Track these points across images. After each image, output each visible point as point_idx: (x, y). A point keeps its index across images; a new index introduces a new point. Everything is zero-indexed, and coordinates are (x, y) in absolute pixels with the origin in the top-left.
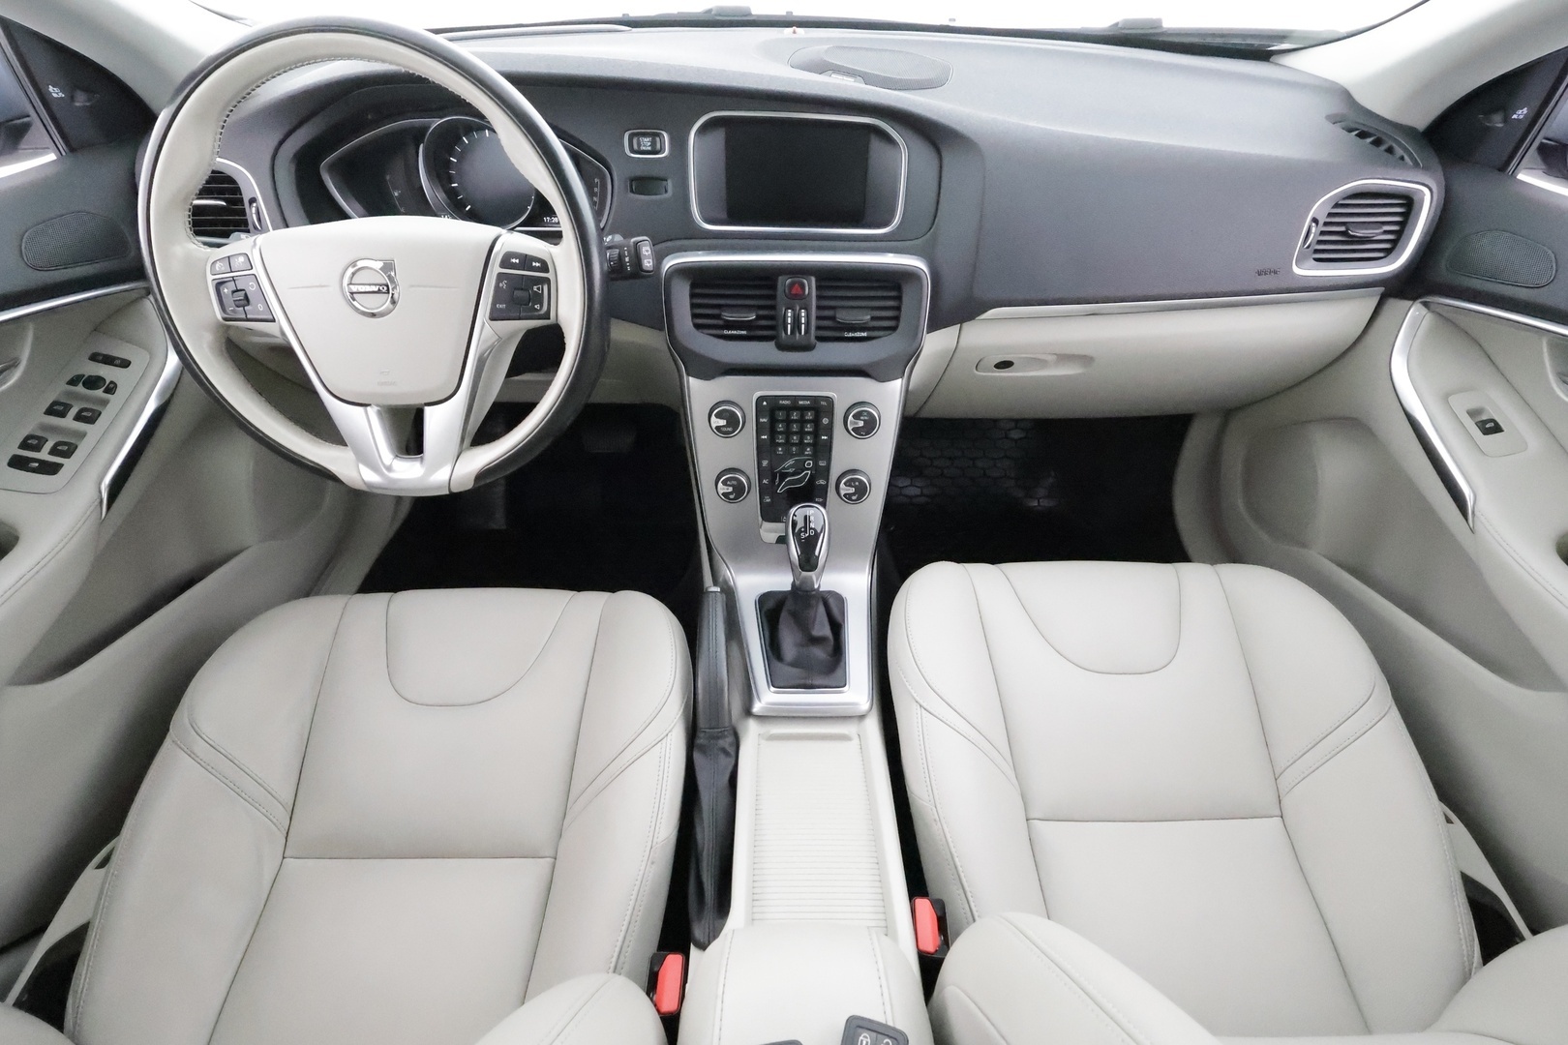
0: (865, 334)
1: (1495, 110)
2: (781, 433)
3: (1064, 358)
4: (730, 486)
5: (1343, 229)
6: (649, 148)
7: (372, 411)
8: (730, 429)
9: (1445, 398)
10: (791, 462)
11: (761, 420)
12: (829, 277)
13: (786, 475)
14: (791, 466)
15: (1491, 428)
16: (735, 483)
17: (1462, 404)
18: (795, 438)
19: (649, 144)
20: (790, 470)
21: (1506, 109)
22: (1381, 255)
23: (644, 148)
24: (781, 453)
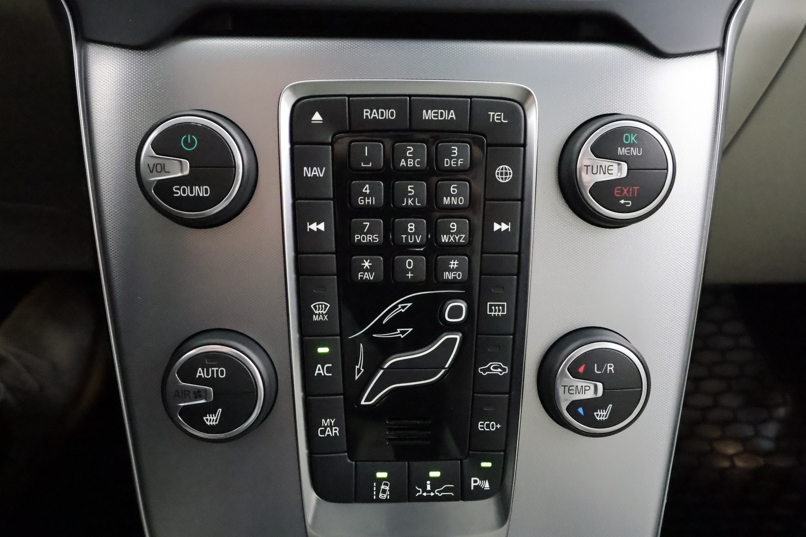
2: (368, 212)
8: (201, 191)
10: (399, 305)
11: (308, 172)
13: (386, 346)
14: (399, 321)
16: (220, 372)
18: (411, 227)
20: (398, 333)
24: (368, 276)
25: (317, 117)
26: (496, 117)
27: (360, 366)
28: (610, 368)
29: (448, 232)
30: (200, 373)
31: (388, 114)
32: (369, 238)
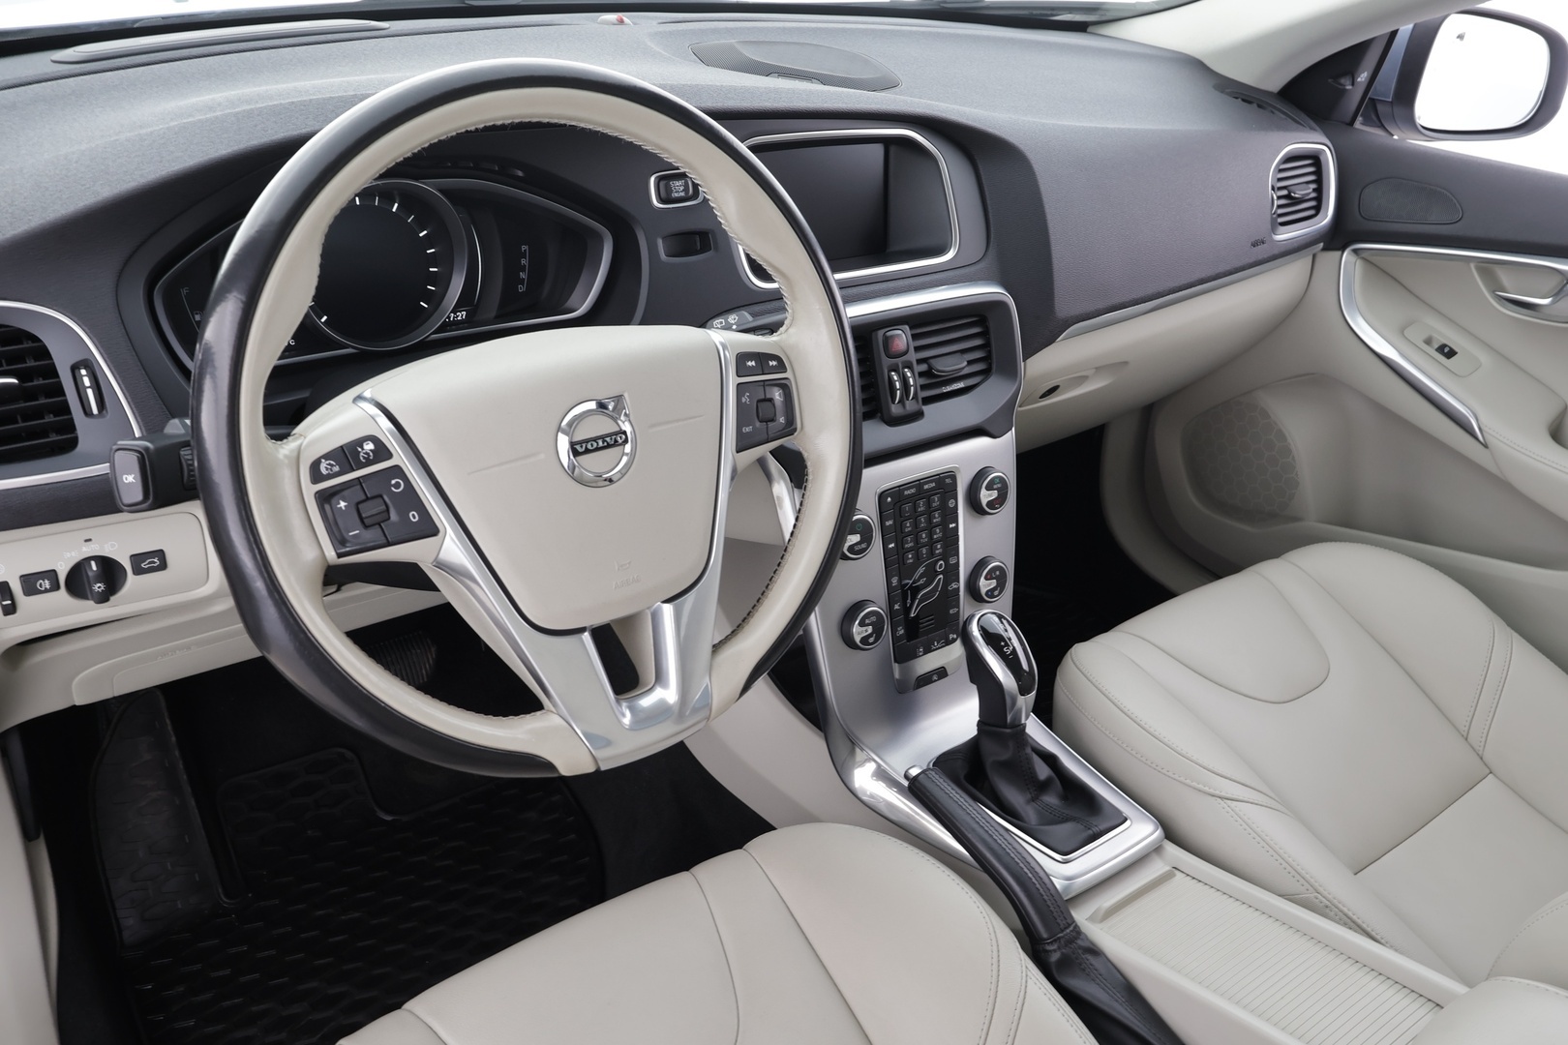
0: (960, 385)
1: (1344, 74)
2: (908, 534)
3: (1100, 370)
4: (868, 625)
5: (1285, 192)
6: (683, 194)
7: (586, 636)
8: (864, 546)
9: (1402, 332)
10: (921, 570)
11: (887, 523)
12: (919, 321)
13: (918, 589)
14: (921, 577)
15: (1448, 352)
16: (874, 619)
17: (1417, 335)
18: (924, 536)
19: (682, 188)
20: (921, 582)
21: (1352, 74)
22: (1312, 212)
23: (676, 195)
24: (911, 561)
25: (889, 499)
26: (948, 481)
27: (909, 601)
28: (998, 573)
29: (936, 534)
30: (867, 621)
31: (913, 491)
32: (910, 545)
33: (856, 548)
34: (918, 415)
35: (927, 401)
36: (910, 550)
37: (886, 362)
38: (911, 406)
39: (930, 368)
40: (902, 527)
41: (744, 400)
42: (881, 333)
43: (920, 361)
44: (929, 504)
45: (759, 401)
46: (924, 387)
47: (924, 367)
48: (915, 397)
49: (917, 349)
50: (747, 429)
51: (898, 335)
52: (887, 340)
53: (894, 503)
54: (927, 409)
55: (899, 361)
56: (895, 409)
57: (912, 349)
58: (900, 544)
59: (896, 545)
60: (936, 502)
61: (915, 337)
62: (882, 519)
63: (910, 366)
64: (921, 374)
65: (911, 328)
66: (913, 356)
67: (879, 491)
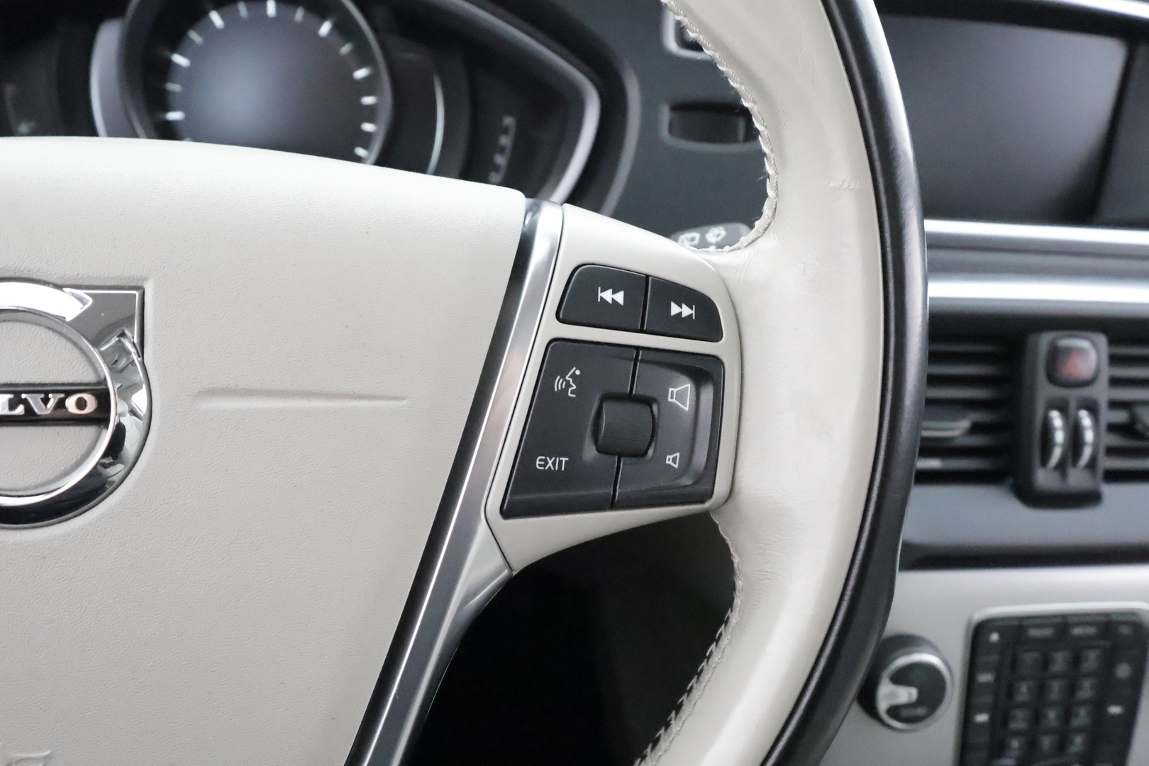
12: (1128, 335)
25: (995, 638)
29: (1078, 716)
31: (1047, 632)
32: (1021, 725)
33: (904, 713)
34: (1088, 499)
35: (1114, 476)
36: (1017, 733)
37: (1045, 390)
38: (1077, 479)
39: (1133, 421)
40: (1010, 692)
41: (558, 384)
42: (1044, 340)
43: (1114, 405)
44: (1076, 660)
45: (607, 397)
46: (1112, 451)
47: (1121, 416)
48: (1092, 464)
49: (1115, 382)
50: (547, 463)
51: (1081, 351)
52: (1056, 355)
53: (1002, 648)
54: (1111, 492)
55: (1073, 395)
56: (1044, 478)
57: (1103, 381)
58: (1001, 718)
59: (992, 718)
60: (1092, 659)
61: (1114, 360)
62: (972, 667)
63: (1093, 409)
64: (1113, 428)
65: (1112, 342)
66: (1102, 393)
67: (978, 616)
